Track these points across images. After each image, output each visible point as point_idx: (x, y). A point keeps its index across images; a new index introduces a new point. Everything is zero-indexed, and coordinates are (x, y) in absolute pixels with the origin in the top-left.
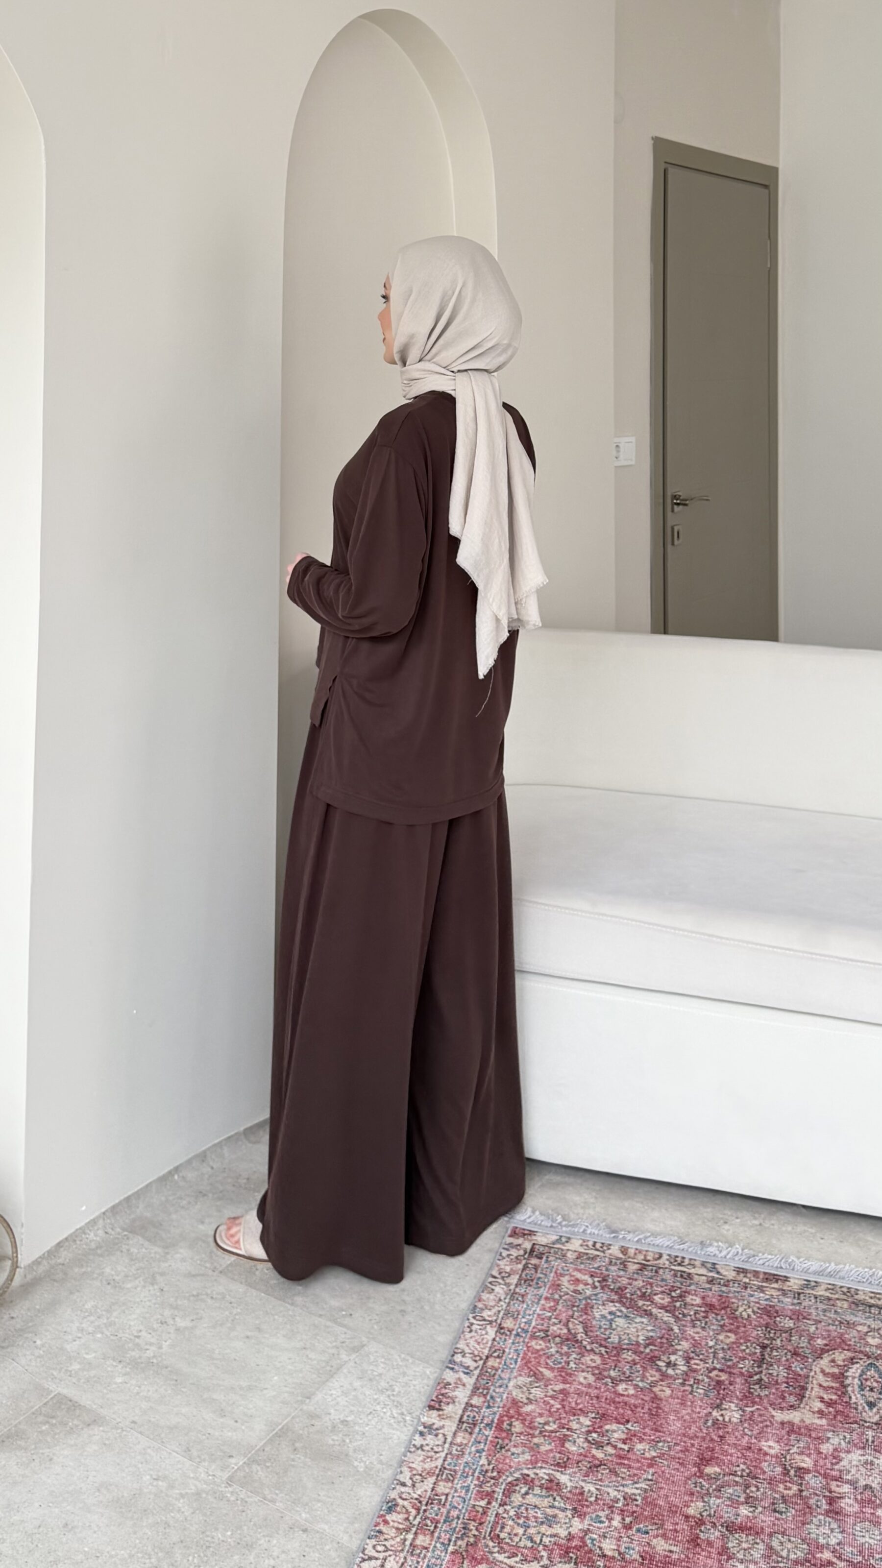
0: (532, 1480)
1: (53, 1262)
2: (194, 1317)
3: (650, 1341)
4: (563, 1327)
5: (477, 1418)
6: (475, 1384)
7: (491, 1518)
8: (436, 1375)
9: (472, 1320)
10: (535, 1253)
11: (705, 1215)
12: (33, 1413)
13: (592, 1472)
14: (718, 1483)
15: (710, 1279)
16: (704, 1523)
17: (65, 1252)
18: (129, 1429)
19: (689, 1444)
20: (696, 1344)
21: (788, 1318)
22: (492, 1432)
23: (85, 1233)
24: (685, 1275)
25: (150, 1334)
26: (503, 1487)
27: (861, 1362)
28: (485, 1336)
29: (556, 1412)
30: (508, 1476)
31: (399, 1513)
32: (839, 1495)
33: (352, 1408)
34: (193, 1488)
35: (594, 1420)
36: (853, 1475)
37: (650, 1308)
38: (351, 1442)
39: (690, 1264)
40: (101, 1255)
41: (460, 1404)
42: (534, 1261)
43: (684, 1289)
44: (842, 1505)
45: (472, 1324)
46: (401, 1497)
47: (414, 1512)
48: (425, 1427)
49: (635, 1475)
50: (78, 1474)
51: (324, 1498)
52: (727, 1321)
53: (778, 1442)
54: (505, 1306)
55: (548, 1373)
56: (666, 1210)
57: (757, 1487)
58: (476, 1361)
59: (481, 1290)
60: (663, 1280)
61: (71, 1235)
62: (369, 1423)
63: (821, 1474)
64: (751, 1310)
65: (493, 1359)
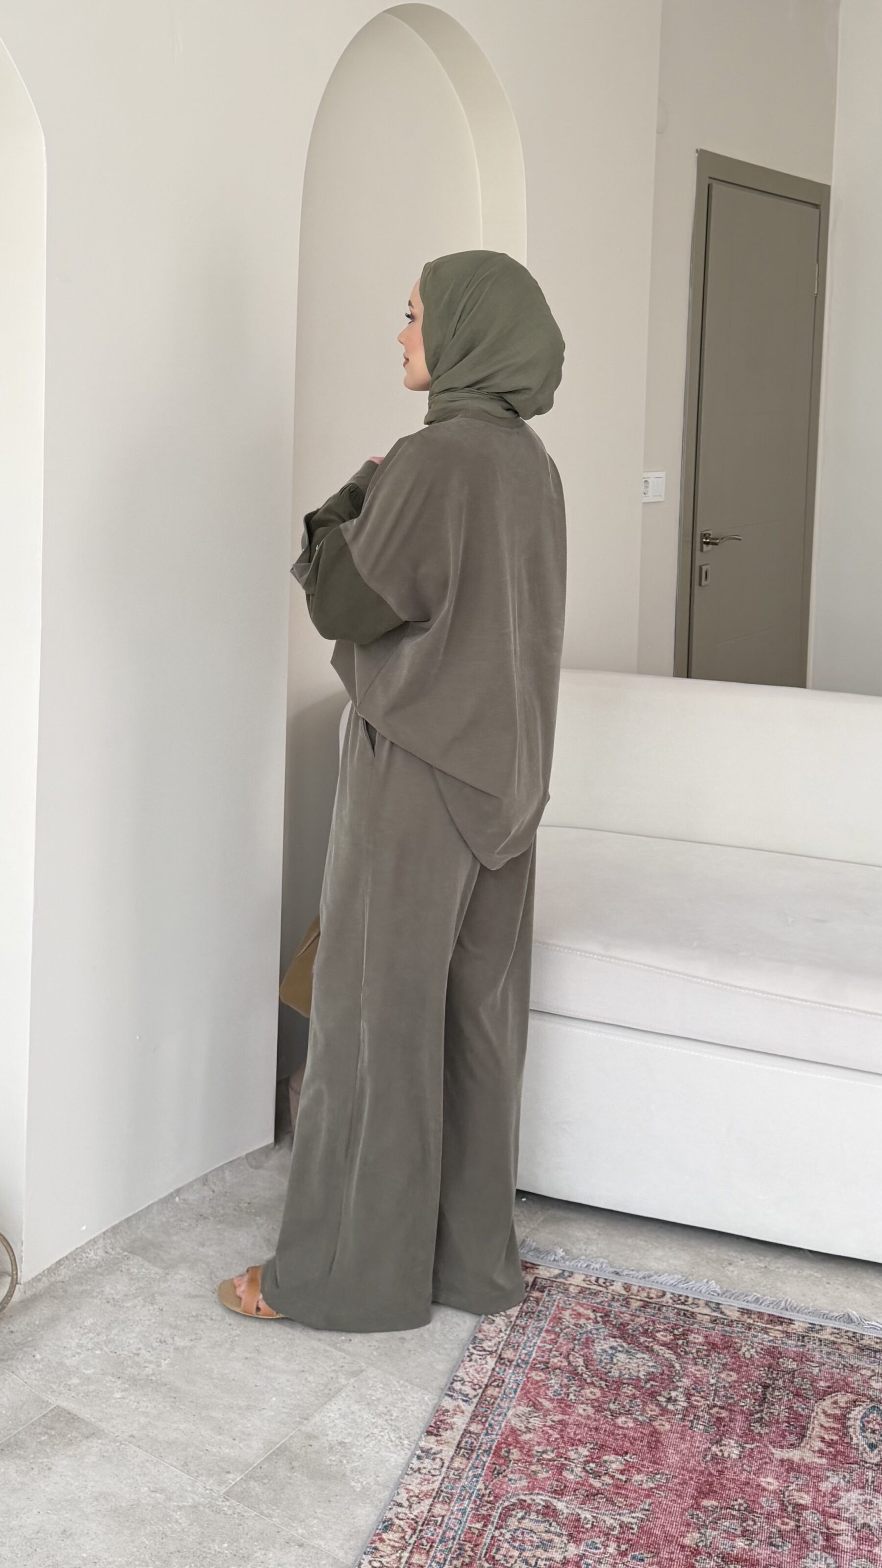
0: (530, 1505)
1: (53, 1280)
2: (194, 1337)
3: (651, 1377)
4: (564, 1360)
5: (475, 1444)
6: (474, 1411)
7: (486, 1540)
8: (435, 1402)
9: (472, 1350)
10: (537, 1287)
11: (709, 1255)
12: (33, 1424)
13: (589, 1500)
14: (715, 1515)
15: (714, 1318)
16: (700, 1553)
17: (65, 1270)
18: (127, 1443)
19: (688, 1478)
20: (697, 1381)
22: (490, 1458)
23: (85, 1253)
24: (688, 1314)
25: (149, 1352)
26: (499, 1511)
27: (864, 1405)
28: (485, 1366)
29: (555, 1441)
30: (504, 1501)
31: (395, 1532)
32: (836, 1533)
33: (350, 1431)
34: (191, 1501)
35: (593, 1451)
36: (852, 1513)
37: (651, 1344)
38: (347, 1462)
39: (693, 1304)
40: (102, 1275)
41: (458, 1430)
42: (536, 1294)
43: (687, 1328)
44: (839, 1541)
45: (472, 1354)
46: (397, 1517)
47: (410, 1532)
48: (423, 1452)
49: (631, 1505)
50: (77, 1484)
52: (729, 1360)
53: (777, 1478)
54: (505, 1337)
55: (547, 1404)
56: (670, 1248)
57: (754, 1521)
58: (475, 1389)
60: (665, 1318)
61: (71, 1254)
62: (367, 1445)
63: (819, 1512)
64: (754, 1350)
65: (492, 1388)
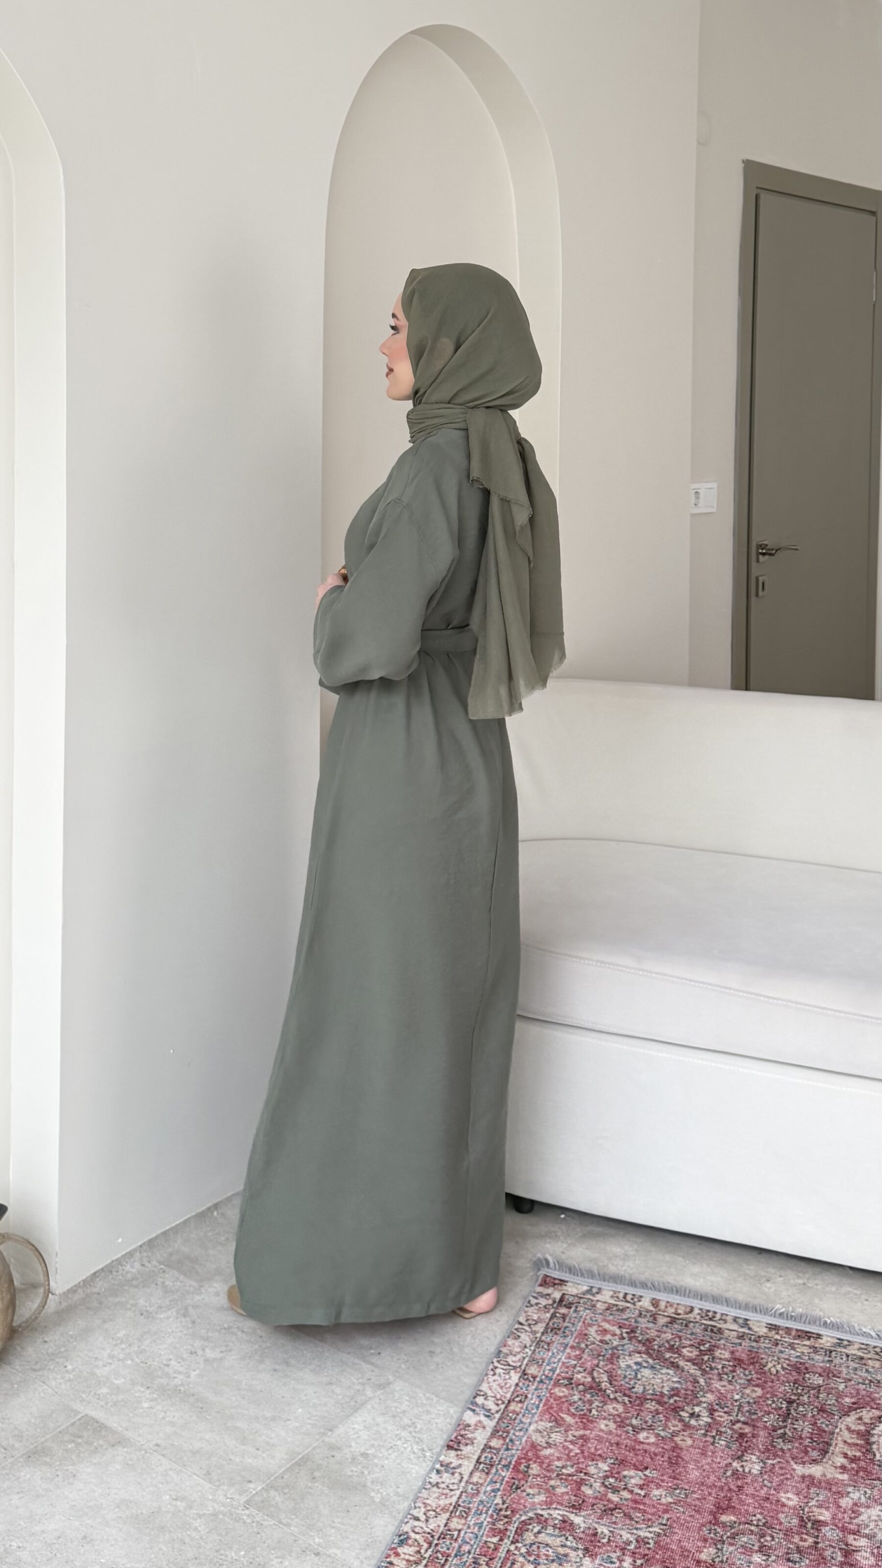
0: (547, 1519)
1: (88, 1291)
2: (224, 1349)
3: (675, 1392)
4: (587, 1376)
5: (495, 1459)
6: (496, 1427)
7: (502, 1553)
8: (458, 1415)
9: (496, 1364)
10: (564, 1303)
11: (747, 1271)
12: (60, 1432)
13: (607, 1514)
14: (733, 1531)
15: (741, 1334)
17: (101, 1282)
18: (152, 1452)
19: (706, 1493)
20: (721, 1397)
21: (817, 1375)
22: (509, 1473)
23: (122, 1265)
24: (715, 1330)
25: (179, 1362)
26: (516, 1525)
28: (509, 1381)
29: (575, 1456)
30: (521, 1515)
31: (410, 1546)
32: (854, 1548)
33: (373, 1442)
34: (211, 1509)
35: (613, 1466)
36: (872, 1529)
37: (677, 1360)
38: (369, 1473)
39: (720, 1319)
40: (136, 1287)
41: (479, 1445)
42: (563, 1310)
43: (713, 1344)
44: (857, 1557)
45: (496, 1368)
46: (413, 1531)
47: (426, 1546)
48: (442, 1465)
49: (649, 1520)
50: (100, 1491)
51: (339, 1525)
52: (755, 1376)
53: (797, 1494)
54: (530, 1353)
56: (708, 1265)
57: (772, 1537)
58: (498, 1405)
59: (507, 1334)
60: (692, 1334)
61: (106, 1266)
62: (389, 1457)
63: (839, 1528)
64: (780, 1366)
65: (515, 1403)
